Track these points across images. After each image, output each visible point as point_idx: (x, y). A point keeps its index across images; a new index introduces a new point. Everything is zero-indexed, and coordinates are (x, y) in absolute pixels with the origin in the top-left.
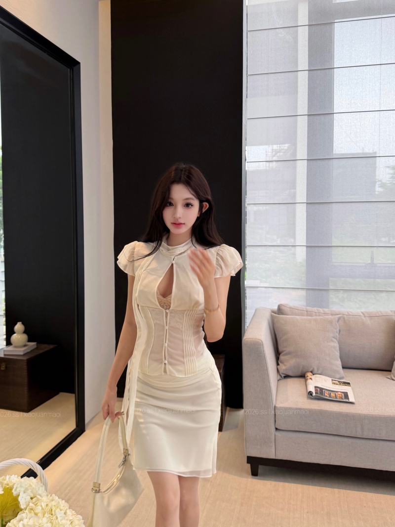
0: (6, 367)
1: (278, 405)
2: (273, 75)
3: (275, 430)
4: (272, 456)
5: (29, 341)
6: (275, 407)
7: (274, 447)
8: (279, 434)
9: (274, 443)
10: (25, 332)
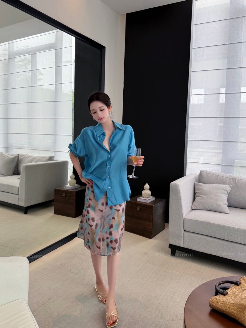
0: (66, 195)
1: (186, 217)
2: (206, 48)
3: (183, 231)
4: (181, 245)
5: (77, 184)
6: (184, 218)
7: (182, 241)
8: (186, 233)
9: (182, 238)
10: (75, 179)
